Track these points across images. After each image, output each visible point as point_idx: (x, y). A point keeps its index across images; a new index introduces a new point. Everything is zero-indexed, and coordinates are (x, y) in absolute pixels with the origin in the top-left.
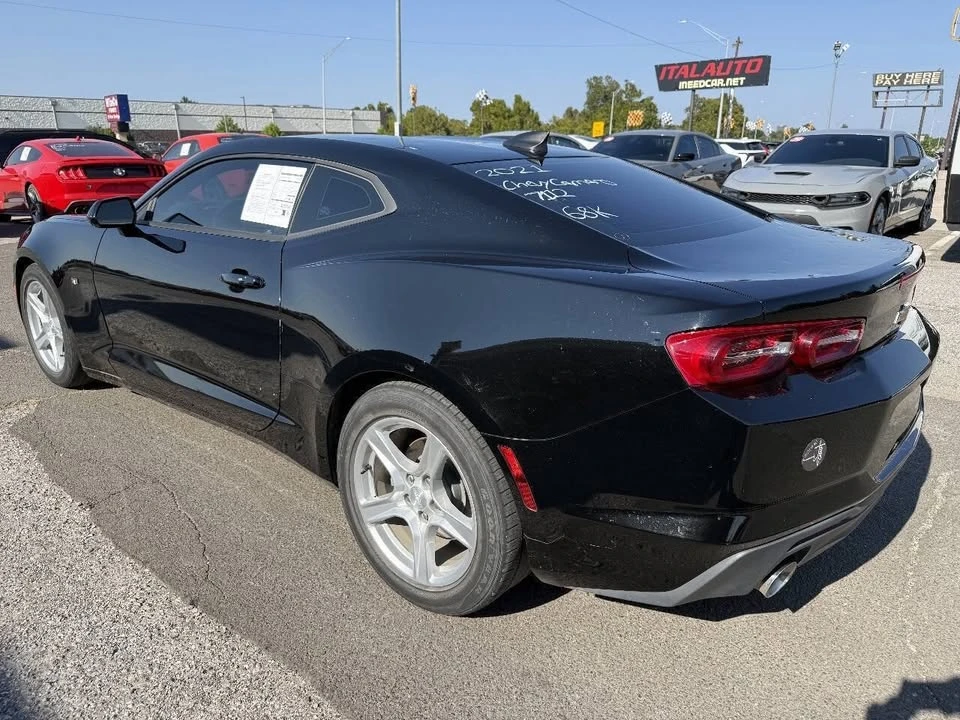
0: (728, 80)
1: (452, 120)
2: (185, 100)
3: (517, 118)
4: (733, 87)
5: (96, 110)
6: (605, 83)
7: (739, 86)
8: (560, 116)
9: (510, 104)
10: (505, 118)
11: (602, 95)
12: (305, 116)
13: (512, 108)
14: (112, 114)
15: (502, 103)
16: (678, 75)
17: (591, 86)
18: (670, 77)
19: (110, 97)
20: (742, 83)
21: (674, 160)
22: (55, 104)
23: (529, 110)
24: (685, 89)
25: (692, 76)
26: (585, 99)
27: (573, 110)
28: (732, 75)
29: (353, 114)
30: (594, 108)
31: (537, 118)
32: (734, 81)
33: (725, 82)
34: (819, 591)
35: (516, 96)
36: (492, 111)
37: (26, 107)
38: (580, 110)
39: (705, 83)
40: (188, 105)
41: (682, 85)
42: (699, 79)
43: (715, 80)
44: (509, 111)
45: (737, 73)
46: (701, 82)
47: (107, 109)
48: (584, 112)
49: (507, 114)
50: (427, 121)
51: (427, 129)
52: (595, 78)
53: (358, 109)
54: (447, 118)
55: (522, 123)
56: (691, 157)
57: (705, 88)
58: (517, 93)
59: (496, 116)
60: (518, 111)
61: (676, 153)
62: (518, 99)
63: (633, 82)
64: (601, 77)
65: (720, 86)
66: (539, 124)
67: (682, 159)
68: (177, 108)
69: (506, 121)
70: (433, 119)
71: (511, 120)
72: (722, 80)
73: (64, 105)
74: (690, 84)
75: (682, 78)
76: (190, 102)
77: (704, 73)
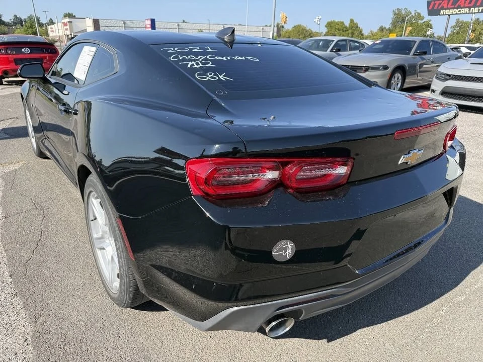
0: (472, 9)
1: (315, 32)
2: (184, 21)
3: (350, 31)
4: (475, 13)
5: (142, 26)
6: (403, 12)
7: (478, 12)
8: (375, 30)
9: (347, 24)
10: (343, 31)
11: (401, 19)
12: (239, 29)
13: (348, 26)
14: (148, 28)
15: (342, 23)
16: (440, 6)
17: (395, 14)
18: (435, 8)
19: (148, 19)
20: (480, 11)
21: (414, 55)
22: (125, 23)
23: (357, 27)
24: (444, 15)
25: (448, 7)
26: (391, 21)
27: (383, 27)
28: (475, 6)
29: (263, 29)
30: (395, 26)
31: (361, 32)
32: (476, 10)
33: (469, 10)
34: (355, 331)
35: (351, 19)
36: (337, 28)
37: (112, 25)
38: (387, 27)
39: (457, 11)
40: (184, 24)
41: (442, 12)
42: (453, 8)
43: (464, 9)
44: (346, 27)
45: (478, 4)
46: (455, 10)
47: (146, 25)
48: (389, 29)
49: (345, 29)
50: (302, 32)
51: (301, 36)
52: (398, 9)
53: (266, 26)
54: (312, 31)
55: (353, 34)
56: (425, 53)
57: (457, 14)
58: (352, 18)
59: (339, 30)
60: (351, 27)
61: (416, 51)
62: (352, 21)
63: (419, 11)
64: (402, 9)
65: (466, 13)
66: (362, 35)
67: (419, 55)
68: (178, 25)
69: (344, 33)
70: (304, 31)
71: (347, 32)
72: (468, 9)
73: (129, 24)
74: (447, 12)
75: (443, 8)
76: (186, 22)
77: (457, 4)
